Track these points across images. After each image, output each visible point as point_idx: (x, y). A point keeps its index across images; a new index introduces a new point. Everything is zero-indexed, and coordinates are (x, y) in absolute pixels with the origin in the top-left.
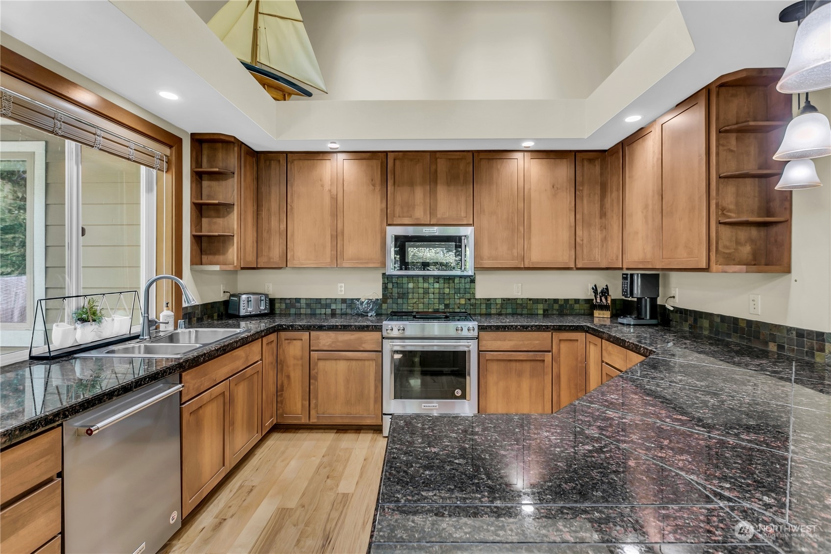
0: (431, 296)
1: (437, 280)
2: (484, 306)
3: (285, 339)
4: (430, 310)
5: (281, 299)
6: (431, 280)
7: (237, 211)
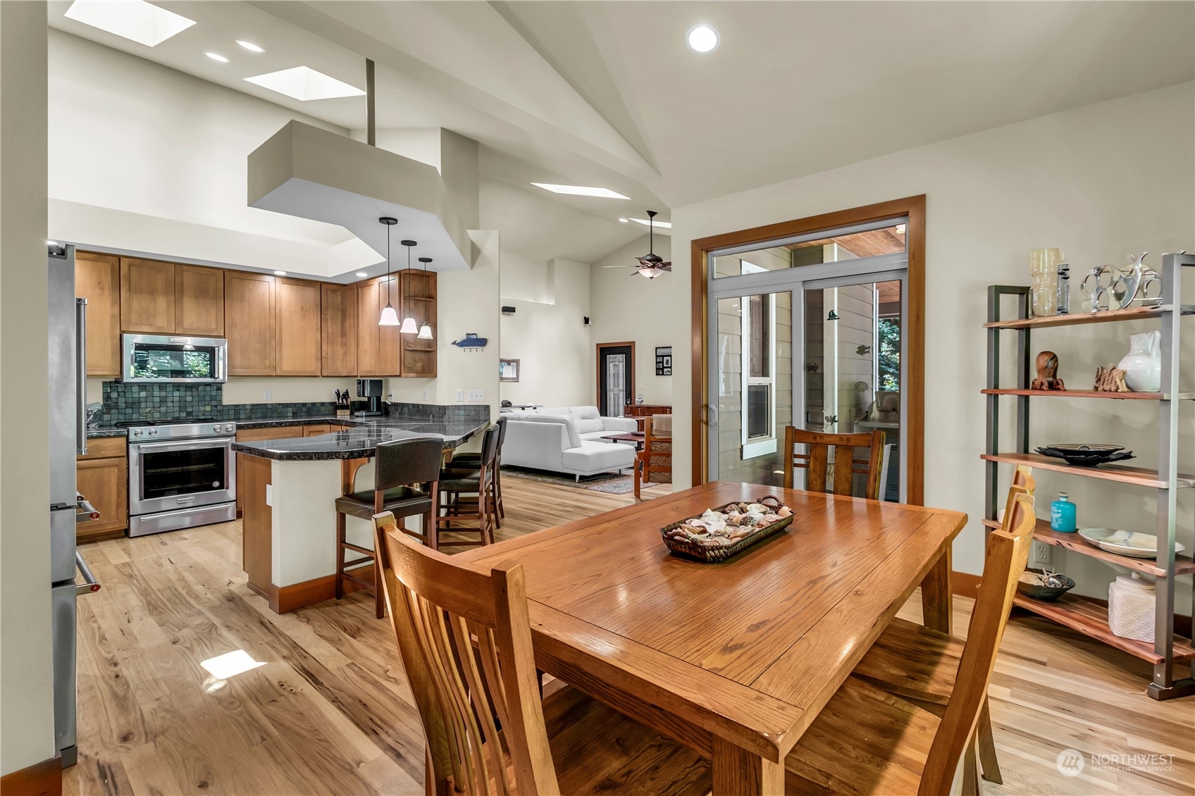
0: (170, 404)
1: (176, 388)
2: (232, 412)
4: (168, 419)
6: (170, 389)
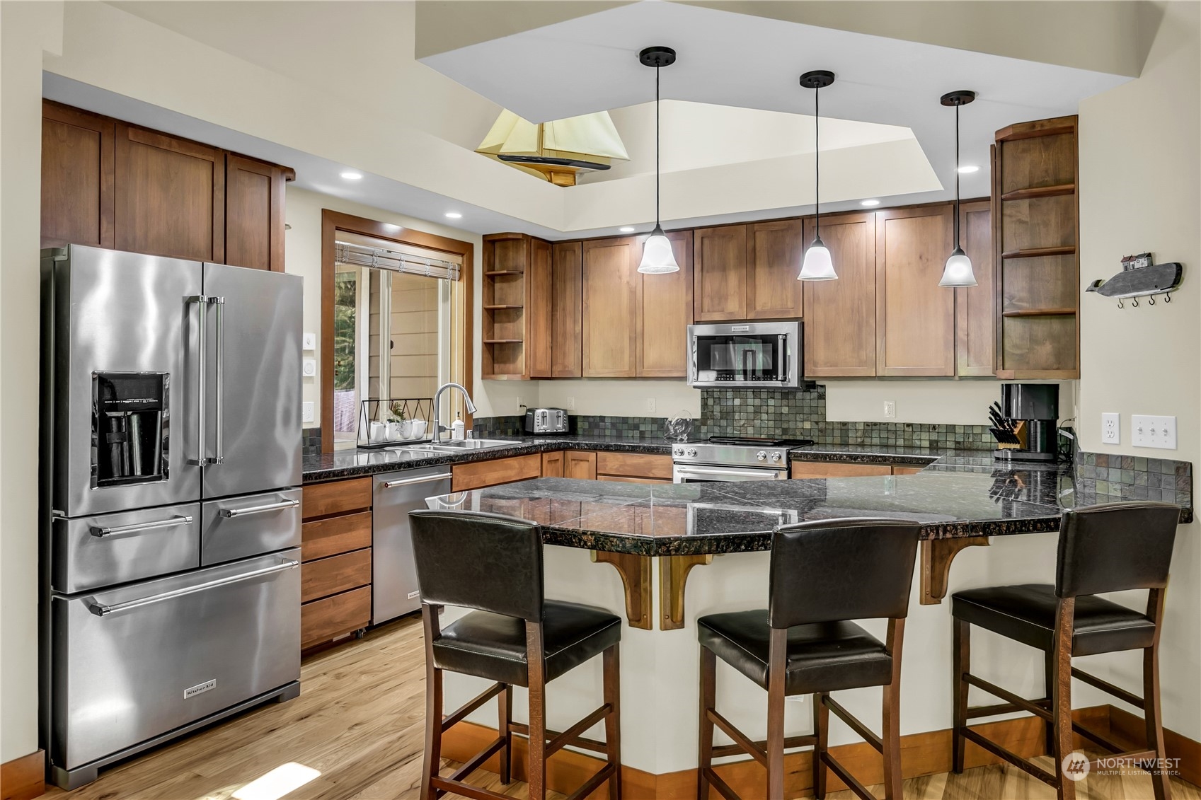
0: (764, 416)
1: (770, 395)
2: (837, 433)
3: (572, 460)
4: (763, 436)
5: (584, 417)
7: (526, 314)
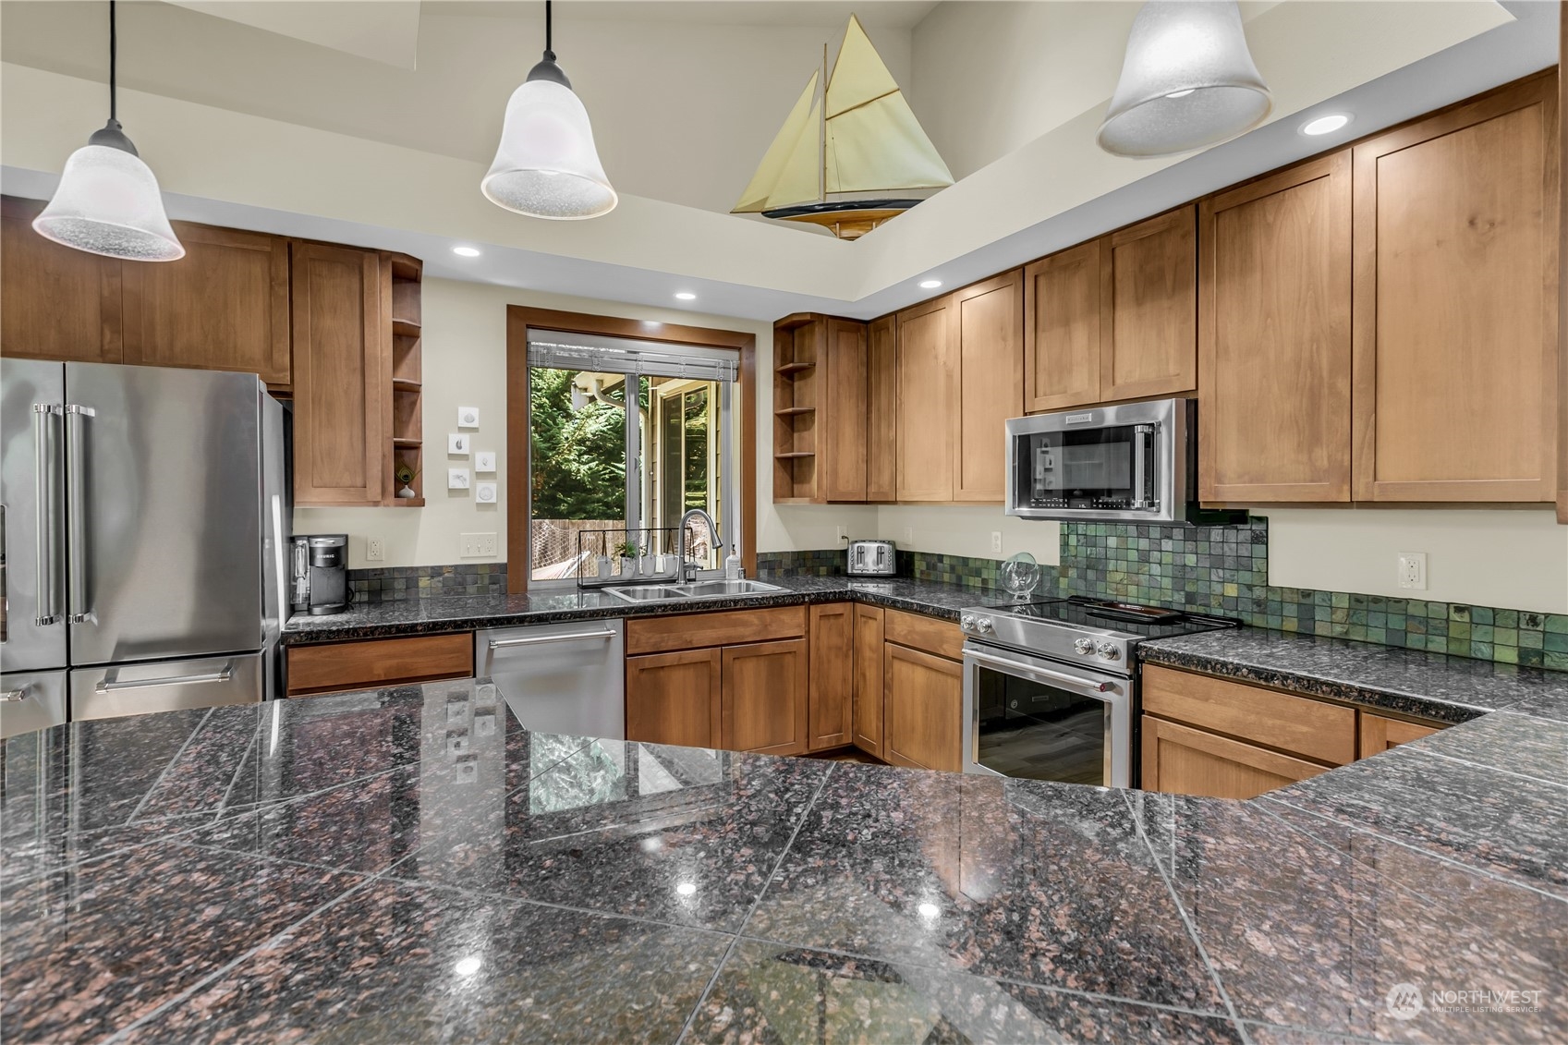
0: (1156, 569)
1: (1166, 532)
2: (1291, 610)
3: (862, 616)
4: (1153, 603)
6: (1155, 533)
7: (821, 419)
